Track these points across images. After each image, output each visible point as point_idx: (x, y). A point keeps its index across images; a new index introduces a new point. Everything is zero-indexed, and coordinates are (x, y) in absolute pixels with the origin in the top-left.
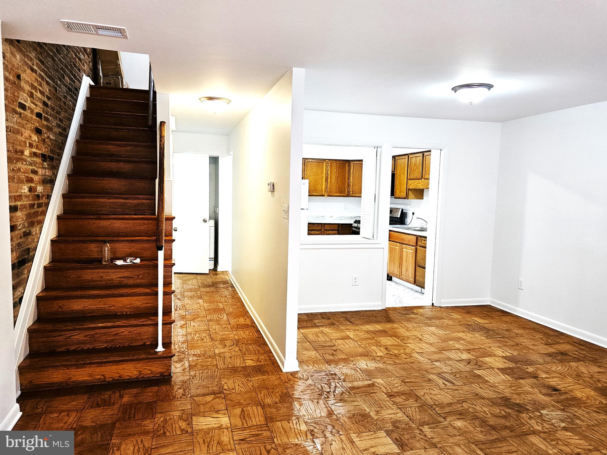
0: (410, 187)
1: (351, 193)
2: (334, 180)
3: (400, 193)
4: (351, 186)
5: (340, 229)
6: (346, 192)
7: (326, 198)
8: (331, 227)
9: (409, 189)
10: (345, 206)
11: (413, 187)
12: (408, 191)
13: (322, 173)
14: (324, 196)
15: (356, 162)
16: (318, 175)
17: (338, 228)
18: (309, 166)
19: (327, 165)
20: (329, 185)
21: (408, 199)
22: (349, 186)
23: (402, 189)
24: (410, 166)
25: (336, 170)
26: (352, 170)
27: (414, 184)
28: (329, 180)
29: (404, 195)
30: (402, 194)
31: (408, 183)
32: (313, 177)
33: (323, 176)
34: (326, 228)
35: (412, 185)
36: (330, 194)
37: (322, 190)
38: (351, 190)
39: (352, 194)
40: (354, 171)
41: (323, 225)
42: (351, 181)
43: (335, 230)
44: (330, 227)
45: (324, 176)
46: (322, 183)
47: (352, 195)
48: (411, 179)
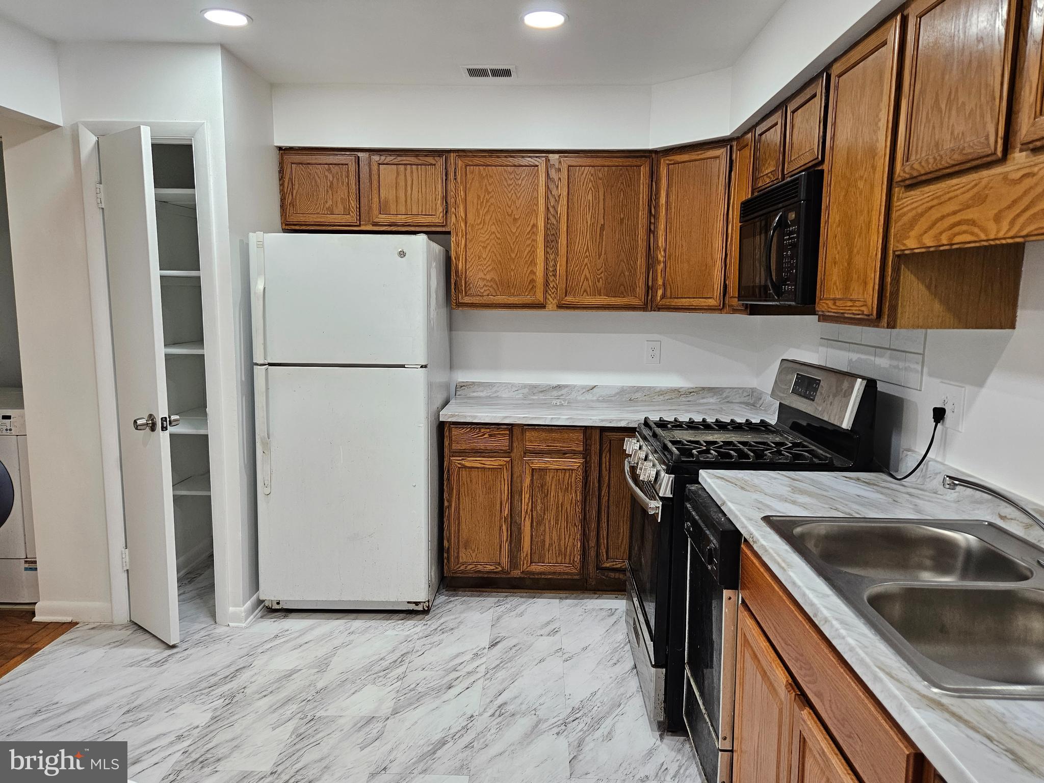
0: (911, 244)
1: (660, 292)
2: (583, 241)
3: (847, 288)
4: (659, 262)
5: (595, 448)
6: (640, 290)
7: (550, 314)
8: (554, 440)
9: (902, 258)
10: (653, 344)
11: (929, 241)
12: (897, 270)
13: (534, 211)
14: (541, 306)
15: (679, 158)
16: (515, 220)
17: (586, 445)
18: (476, 183)
19: (553, 174)
20: (561, 261)
21: (892, 325)
22: (651, 263)
23: (858, 261)
24: (913, 85)
25: (596, 197)
26: (663, 194)
27: (935, 214)
28: (563, 240)
29: (868, 297)
30: (856, 292)
31: (894, 215)
32: (494, 228)
33: (534, 225)
34: (530, 446)
35: (923, 224)
36: (569, 299)
37: (533, 281)
38: (660, 282)
39: (663, 296)
40: (673, 198)
41: (516, 431)
42: (661, 241)
43: (574, 453)
44: (545, 440)
45: (541, 224)
46: (533, 252)
47: (664, 302)
48: (914, 183)
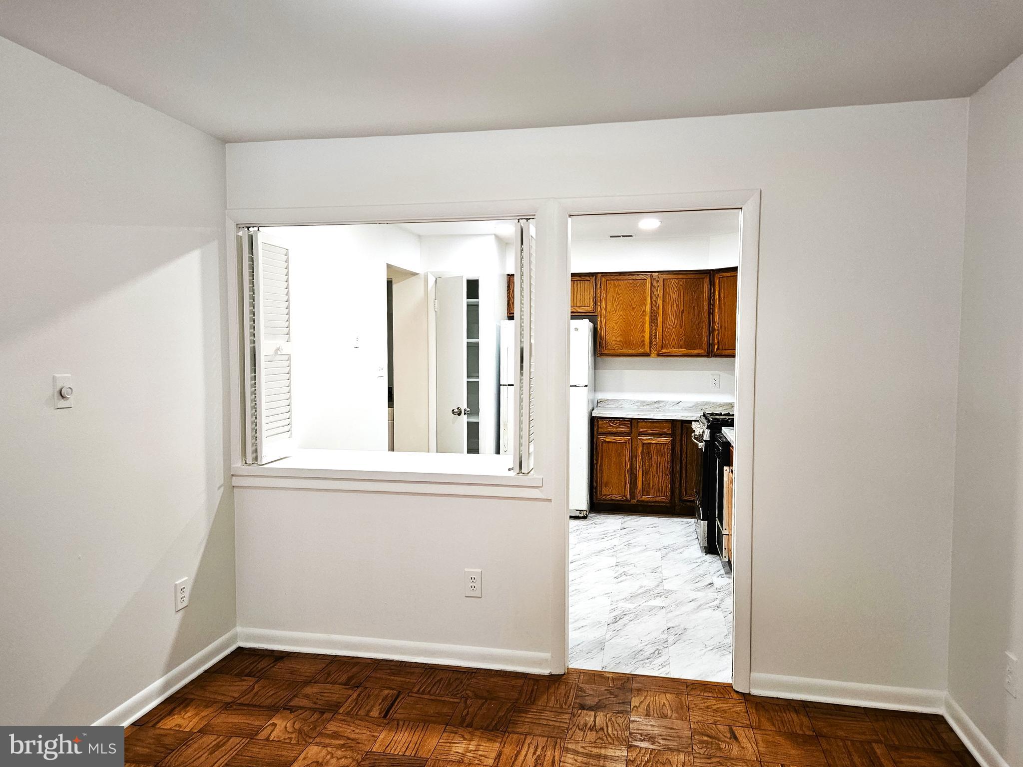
1: (716, 347)
2: (672, 320)
4: (715, 330)
5: (678, 432)
6: (705, 346)
7: (653, 359)
8: (655, 428)
10: (715, 377)
13: (644, 304)
14: (648, 355)
15: (725, 274)
16: (633, 308)
17: (673, 430)
18: (612, 290)
19: (655, 283)
20: (659, 330)
22: (711, 331)
25: (679, 295)
26: (717, 293)
28: (660, 319)
32: (621, 313)
33: (644, 311)
34: (641, 430)
36: (664, 351)
37: (643, 341)
38: (716, 341)
39: (718, 349)
40: (722, 295)
41: (634, 422)
42: (716, 319)
43: (666, 435)
44: (650, 427)
45: (648, 310)
46: (643, 325)
47: (718, 352)
